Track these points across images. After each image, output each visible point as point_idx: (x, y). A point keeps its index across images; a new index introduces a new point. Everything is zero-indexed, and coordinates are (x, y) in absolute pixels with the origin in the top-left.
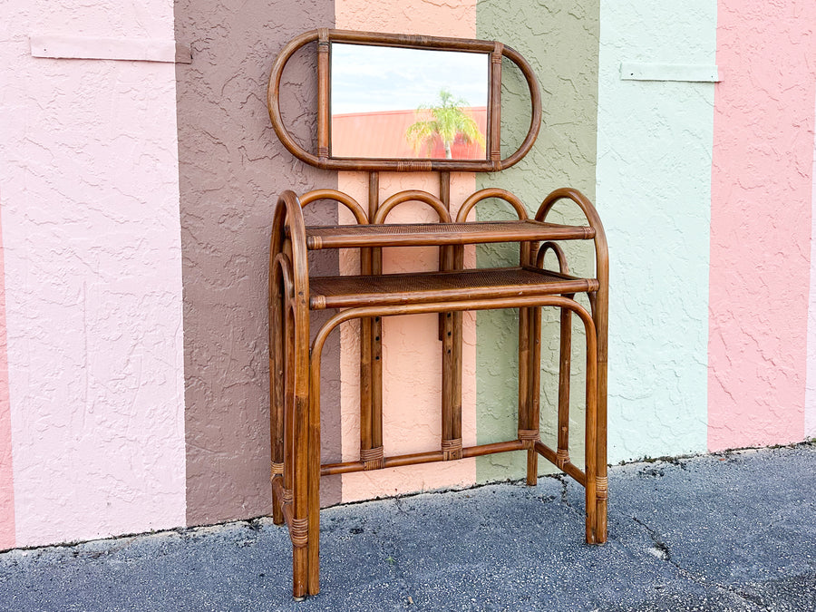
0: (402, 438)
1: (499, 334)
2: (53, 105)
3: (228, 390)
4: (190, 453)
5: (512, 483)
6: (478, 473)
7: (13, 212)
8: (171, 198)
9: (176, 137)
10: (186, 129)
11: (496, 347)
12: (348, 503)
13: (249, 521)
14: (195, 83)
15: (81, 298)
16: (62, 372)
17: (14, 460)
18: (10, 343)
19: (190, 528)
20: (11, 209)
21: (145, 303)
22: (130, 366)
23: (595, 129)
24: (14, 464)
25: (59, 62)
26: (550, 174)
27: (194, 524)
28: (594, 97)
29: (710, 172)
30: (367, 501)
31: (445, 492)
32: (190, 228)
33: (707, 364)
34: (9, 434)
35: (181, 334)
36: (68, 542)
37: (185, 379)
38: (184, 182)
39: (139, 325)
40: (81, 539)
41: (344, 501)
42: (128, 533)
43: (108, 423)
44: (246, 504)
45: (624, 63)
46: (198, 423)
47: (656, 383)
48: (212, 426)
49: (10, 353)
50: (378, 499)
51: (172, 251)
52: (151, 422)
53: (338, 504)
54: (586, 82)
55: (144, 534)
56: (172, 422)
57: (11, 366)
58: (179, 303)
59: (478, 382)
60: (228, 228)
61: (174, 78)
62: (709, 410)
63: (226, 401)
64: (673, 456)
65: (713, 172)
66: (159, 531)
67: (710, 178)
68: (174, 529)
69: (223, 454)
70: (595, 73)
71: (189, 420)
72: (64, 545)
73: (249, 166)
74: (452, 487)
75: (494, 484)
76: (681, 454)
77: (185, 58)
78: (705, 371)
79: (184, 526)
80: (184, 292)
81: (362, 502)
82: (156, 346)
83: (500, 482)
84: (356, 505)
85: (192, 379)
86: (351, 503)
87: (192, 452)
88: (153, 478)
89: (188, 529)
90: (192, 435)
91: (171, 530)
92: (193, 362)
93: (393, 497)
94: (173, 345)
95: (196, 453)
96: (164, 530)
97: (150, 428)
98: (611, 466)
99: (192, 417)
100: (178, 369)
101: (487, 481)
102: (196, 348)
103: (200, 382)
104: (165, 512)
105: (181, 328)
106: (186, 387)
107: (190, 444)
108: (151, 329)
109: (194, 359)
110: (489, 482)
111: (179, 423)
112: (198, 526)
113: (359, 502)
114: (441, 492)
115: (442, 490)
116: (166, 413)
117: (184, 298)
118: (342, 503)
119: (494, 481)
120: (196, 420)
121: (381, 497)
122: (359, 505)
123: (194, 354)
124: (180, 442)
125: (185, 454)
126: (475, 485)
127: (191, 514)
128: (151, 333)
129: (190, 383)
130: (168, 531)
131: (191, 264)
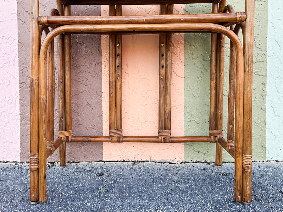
0: (138, 128)
1: (200, 72)
4: (22, 123)
5: (208, 163)
6: (186, 155)
11: (198, 80)
12: (106, 161)
13: (52, 163)
19: (22, 163)
27: (24, 161)
30: (117, 161)
31: (165, 163)
32: (21, 3)
35: (17, 59)
37: (20, 83)
46: (26, 108)
50: (124, 161)
51: (13, 15)
52: (3, 104)
53: (101, 161)
56: (13, 105)
58: (16, 43)
59: (185, 100)
66: (7, 162)
74: (169, 161)
75: (196, 162)
79: (19, 161)
80: (19, 37)
81: (114, 161)
82: (5, 65)
83: (200, 162)
84: (110, 162)
85: (23, 84)
86: (108, 161)
87: (23, 122)
88: (4, 133)
89: (21, 163)
90: (23, 113)
91: (12, 162)
92: (24, 75)
93: (132, 161)
94: (13, 65)
95: (25, 123)
96: (9, 162)
97: (3, 107)
98: (278, 161)
99: (23, 104)
100: (16, 78)
101: (192, 161)
102: (25, 67)
103: (27, 85)
104: (10, 152)
105: (17, 56)
106: (20, 88)
107: (22, 118)
108: (3, 56)
109: (24, 73)
110: (193, 161)
111: (16, 107)
112: (26, 162)
113: (113, 162)
114: (162, 163)
115: (163, 162)
116: (10, 101)
117: (18, 40)
118: (103, 161)
119: (196, 161)
120: (25, 106)
121: (125, 160)
122: (112, 163)
123: (24, 70)
124: (17, 116)
125: (19, 123)
126: (183, 162)
127: (23, 155)
128: (4, 58)
129: (22, 86)
130: (11, 162)
131: (22, 23)
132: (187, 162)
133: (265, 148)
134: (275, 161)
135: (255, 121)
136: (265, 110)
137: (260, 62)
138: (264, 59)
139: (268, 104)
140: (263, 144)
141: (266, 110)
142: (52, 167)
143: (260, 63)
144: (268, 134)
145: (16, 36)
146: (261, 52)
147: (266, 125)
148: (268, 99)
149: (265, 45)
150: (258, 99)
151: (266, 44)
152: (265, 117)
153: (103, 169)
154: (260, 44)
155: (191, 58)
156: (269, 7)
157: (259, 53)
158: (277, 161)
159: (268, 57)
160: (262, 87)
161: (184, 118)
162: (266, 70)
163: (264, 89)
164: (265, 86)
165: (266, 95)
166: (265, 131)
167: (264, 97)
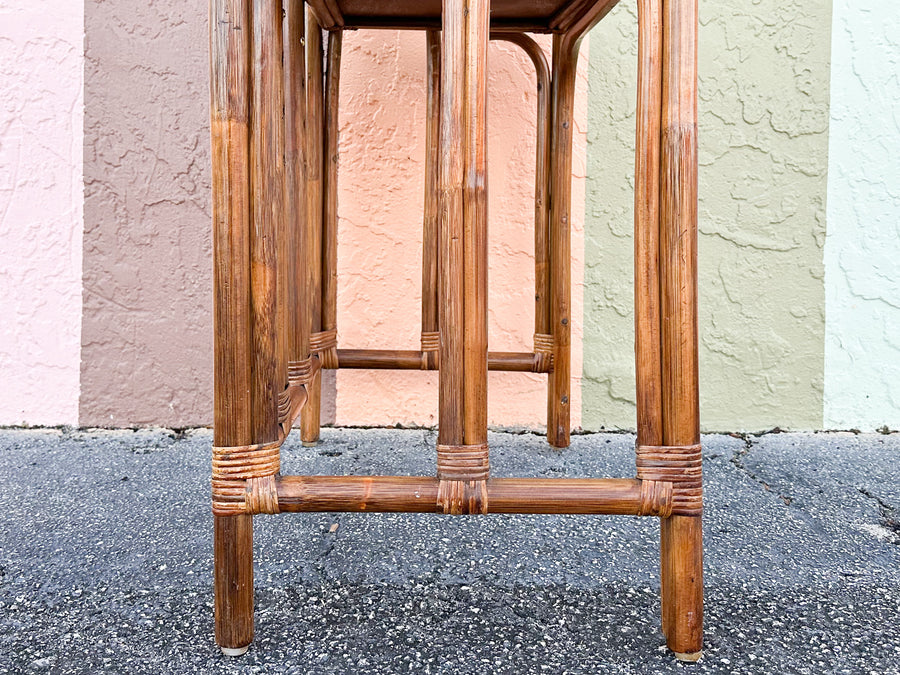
3: (151, 209)
4: (89, 305)
6: (586, 409)
11: (625, 185)
12: (346, 427)
13: (177, 431)
19: (83, 429)
21: (27, 55)
27: (90, 423)
30: (379, 427)
31: (523, 433)
35: (80, 109)
37: (86, 184)
39: (17, 89)
41: (339, 421)
44: (176, 401)
46: (103, 258)
48: (126, 266)
50: (399, 426)
52: (30, 247)
53: (330, 426)
55: (13, 427)
56: (63, 251)
58: (78, 61)
59: (587, 244)
63: (149, 226)
66: (36, 427)
68: (59, 427)
69: (143, 314)
71: (90, 251)
74: (536, 427)
75: (614, 432)
79: (75, 424)
80: (87, 40)
81: (370, 428)
82: (42, 125)
83: (628, 432)
84: (358, 430)
85: (95, 184)
86: (351, 427)
87: (93, 303)
88: (29, 337)
89: (80, 430)
90: (94, 276)
91: (53, 428)
92: (98, 157)
93: (423, 428)
94: (67, 126)
95: (98, 306)
96: (42, 427)
97: (28, 257)
98: (859, 432)
99: (95, 247)
100: (75, 167)
101: (603, 428)
102: (103, 135)
103: (109, 190)
104: (46, 397)
105: (81, 100)
106: (85, 197)
107: (90, 290)
108: (36, 97)
109: (99, 152)
110: (606, 429)
111: (73, 254)
112: (97, 427)
113: (365, 428)
114: (513, 433)
115: (516, 430)
116: (54, 235)
117: (85, 52)
118: (335, 425)
119: (616, 429)
120: (101, 252)
121: (403, 425)
122: (363, 430)
123: (99, 144)
124: (75, 284)
125: (80, 305)
126: (578, 430)
127: (87, 406)
128: (35, 103)
129: (92, 190)
130: (49, 428)
132: (589, 432)
133: (821, 391)
134: (852, 431)
135: (793, 310)
136: (820, 279)
137: (810, 134)
138: (821, 127)
139: (829, 258)
140: (814, 381)
141: (825, 279)
142: (180, 438)
143: (809, 137)
144: (830, 349)
145: (78, 38)
146: (811, 107)
147: (824, 322)
148: (829, 245)
149: (826, 86)
150: (802, 245)
151: (827, 81)
152: (822, 298)
153: (337, 443)
154: (808, 83)
155: (608, 119)
157: (805, 108)
158: (856, 432)
159: (831, 122)
160: (813, 208)
161: (582, 298)
162: (824, 157)
163: (820, 215)
164: (823, 207)
165: (824, 233)
166: (821, 340)
167: (819, 238)
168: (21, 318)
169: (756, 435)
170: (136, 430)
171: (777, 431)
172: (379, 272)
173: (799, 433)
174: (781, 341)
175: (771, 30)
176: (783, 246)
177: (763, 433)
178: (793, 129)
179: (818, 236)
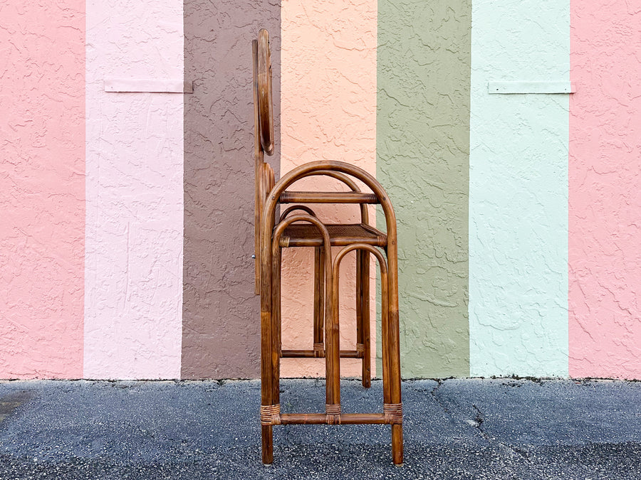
2: (115, 119)
3: (209, 294)
4: (184, 332)
6: (377, 370)
7: (92, 180)
8: (178, 174)
9: (183, 137)
10: (189, 132)
12: (284, 378)
13: (219, 381)
14: (195, 104)
15: (126, 231)
16: (114, 275)
17: (85, 325)
18: (87, 255)
19: (182, 380)
20: (91, 178)
21: (162, 236)
22: (152, 274)
23: (468, 129)
24: (85, 328)
25: (120, 94)
26: (432, 161)
27: (185, 378)
28: (467, 106)
29: (567, 161)
30: (298, 378)
31: (353, 380)
32: (189, 192)
33: (567, 308)
34: (83, 309)
35: (182, 257)
36: (112, 380)
37: (183, 285)
38: (187, 164)
39: (158, 249)
40: (119, 379)
41: (281, 376)
42: (146, 379)
43: (138, 308)
44: (218, 369)
45: (491, 82)
46: (190, 313)
47: (523, 319)
48: (199, 316)
49: (86, 261)
50: (305, 378)
51: (178, 206)
52: (163, 309)
54: (460, 96)
55: (155, 380)
56: (175, 311)
57: (86, 270)
58: (181, 238)
60: (211, 193)
61: (183, 102)
62: (569, 344)
63: (207, 301)
64: (538, 377)
65: (570, 161)
66: (164, 380)
67: (567, 165)
68: (173, 380)
69: (205, 335)
70: (467, 89)
71: (185, 311)
72: (109, 381)
73: (225, 154)
74: (358, 377)
76: (545, 376)
77: (190, 89)
78: (567, 313)
79: (179, 379)
80: (184, 230)
82: (167, 263)
84: (289, 379)
85: (187, 285)
86: (287, 378)
87: (186, 331)
88: (162, 345)
90: (187, 320)
91: (171, 380)
92: (188, 274)
93: (314, 378)
94: (177, 263)
95: (188, 332)
96: (167, 380)
97: (162, 314)
98: (484, 378)
99: (187, 309)
100: (180, 278)
102: (190, 266)
103: (192, 287)
104: (168, 368)
105: (182, 253)
106: (184, 290)
107: (185, 326)
108: (165, 252)
111: (179, 312)
112: (188, 379)
113: (292, 379)
114: (349, 380)
116: (171, 305)
117: (184, 234)
120: (189, 311)
123: (189, 270)
124: (179, 324)
125: (181, 332)
126: (375, 378)
127: (184, 371)
128: (165, 255)
129: (186, 287)
130: (169, 380)
131: (189, 214)
132: (378, 379)
133: (469, 362)
135: (457, 330)
136: (467, 318)
138: (466, 259)
139: (470, 310)
140: (466, 358)
142: (221, 384)
143: (461, 263)
144: (472, 346)
145: (181, 229)
146: (461, 251)
147: (469, 335)
148: (470, 305)
149: (467, 243)
150: (460, 304)
151: (468, 241)
152: (468, 325)
153: (282, 386)
154: (460, 242)
156: (470, 201)
157: (459, 252)
158: (482, 378)
159: (470, 257)
160: (464, 290)
162: (467, 271)
163: (466, 293)
164: (467, 290)
165: (468, 300)
166: (468, 342)
167: (466, 302)
168: (159, 337)
169: (444, 380)
170: (203, 381)
171: (452, 378)
172: (296, 317)
173: (461, 379)
174: (453, 342)
175: (446, 222)
176: (452, 305)
177: (446, 379)
178: (455, 260)
179: (466, 301)
